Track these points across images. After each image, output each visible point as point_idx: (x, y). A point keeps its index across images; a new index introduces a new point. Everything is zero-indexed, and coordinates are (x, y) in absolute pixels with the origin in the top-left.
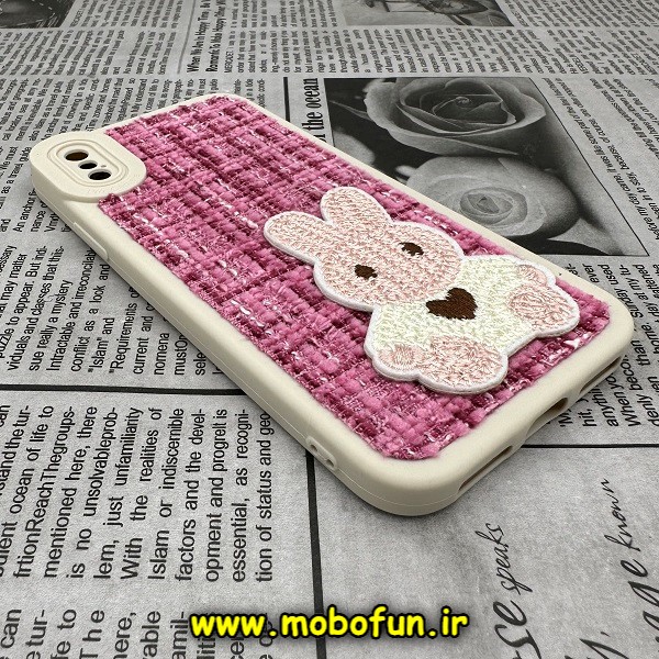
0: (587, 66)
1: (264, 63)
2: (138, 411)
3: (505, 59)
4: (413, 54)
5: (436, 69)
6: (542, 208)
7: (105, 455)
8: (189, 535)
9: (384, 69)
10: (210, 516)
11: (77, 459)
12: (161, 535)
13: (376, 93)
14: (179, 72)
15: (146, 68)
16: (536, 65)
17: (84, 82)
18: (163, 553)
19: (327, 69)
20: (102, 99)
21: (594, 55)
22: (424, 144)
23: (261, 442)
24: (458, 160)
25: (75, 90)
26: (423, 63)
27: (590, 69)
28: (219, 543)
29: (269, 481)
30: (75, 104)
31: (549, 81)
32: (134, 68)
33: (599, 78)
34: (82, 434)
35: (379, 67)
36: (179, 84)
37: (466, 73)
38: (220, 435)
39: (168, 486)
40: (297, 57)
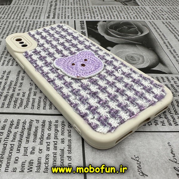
0: (161, 18)
1: (68, 16)
2: (32, 121)
3: (137, 15)
4: (111, 14)
5: (118, 18)
6: (149, 60)
7: (23, 134)
8: (47, 159)
9: (103, 18)
10: (54, 153)
11: (15, 135)
12: (39, 159)
13: (100, 25)
14: (44, 19)
15: (35, 17)
16: (146, 17)
17: (17, 21)
18: (40, 164)
19: (87, 18)
20: (22, 27)
21: (163, 15)
22: (114, 40)
23: (68, 130)
24: (124, 45)
25: (14, 24)
26: (114, 16)
27: (162, 19)
28: (56, 161)
29: (71, 142)
30: (14, 28)
31: (150, 22)
32: (31, 17)
33: (164, 21)
34: (16, 128)
35: (101, 18)
36: (44, 22)
37: (126, 19)
38: (56, 128)
39: (41, 144)
40: (78, 14)
